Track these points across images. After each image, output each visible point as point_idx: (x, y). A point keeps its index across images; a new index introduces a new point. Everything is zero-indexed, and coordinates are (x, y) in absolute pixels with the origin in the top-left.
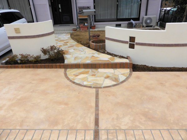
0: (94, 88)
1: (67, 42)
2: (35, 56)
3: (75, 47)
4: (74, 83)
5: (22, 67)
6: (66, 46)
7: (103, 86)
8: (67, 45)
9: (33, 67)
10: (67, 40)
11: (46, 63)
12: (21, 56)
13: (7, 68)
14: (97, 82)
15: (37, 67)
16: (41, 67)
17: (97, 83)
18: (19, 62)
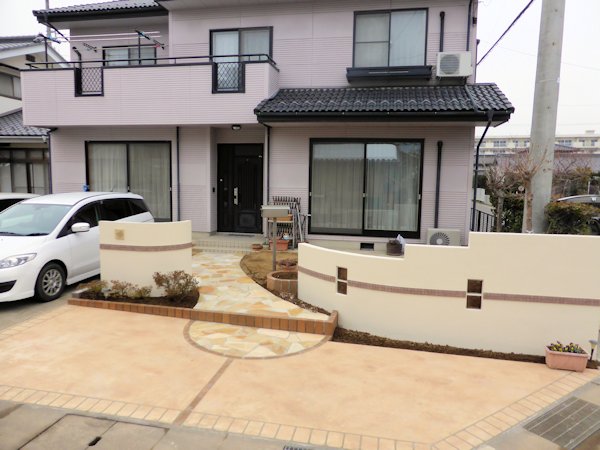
0: (227, 356)
1: (225, 272)
2: (140, 287)
3: (235, 282)
4: (194, 344)
5: (109, 307)
6: (218, 279)
7: (248, 356)
8: (221, 276)
9: (131, 310)
10: (228, 267)
11: (158, 304)
12: (112, 285)
13: (81, 304)
14: (239, 349)
15: (137, 311)
16: (145, 311)
17: (237, 351)
18: (106, 295)
